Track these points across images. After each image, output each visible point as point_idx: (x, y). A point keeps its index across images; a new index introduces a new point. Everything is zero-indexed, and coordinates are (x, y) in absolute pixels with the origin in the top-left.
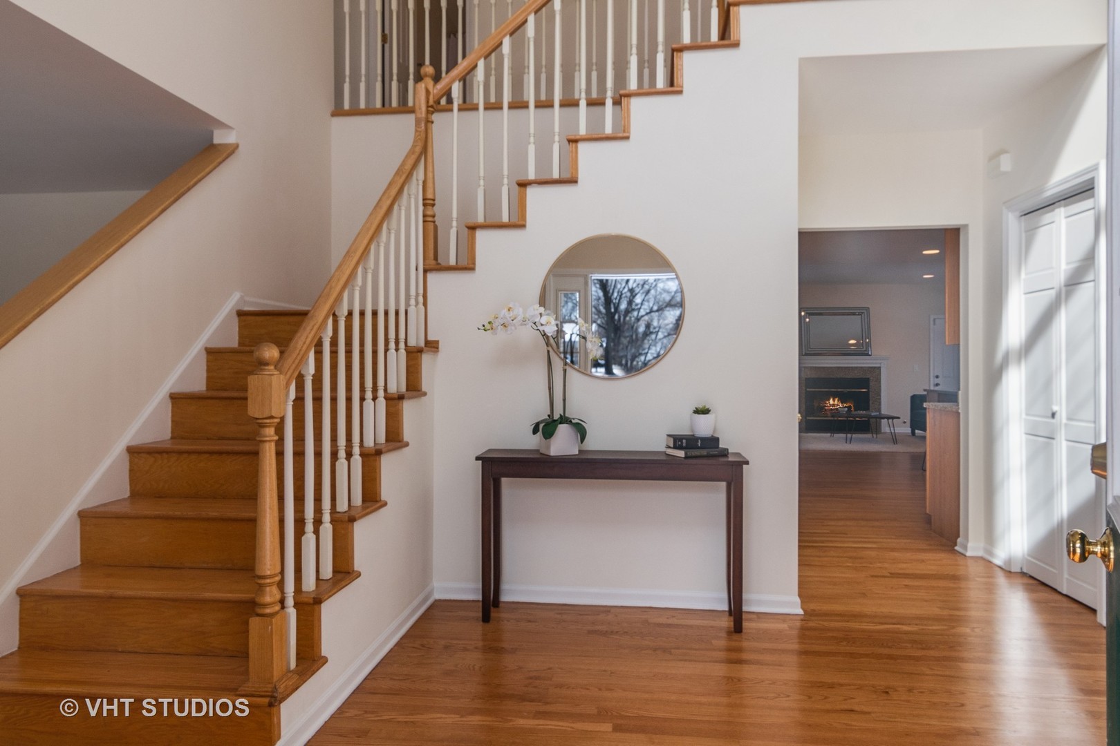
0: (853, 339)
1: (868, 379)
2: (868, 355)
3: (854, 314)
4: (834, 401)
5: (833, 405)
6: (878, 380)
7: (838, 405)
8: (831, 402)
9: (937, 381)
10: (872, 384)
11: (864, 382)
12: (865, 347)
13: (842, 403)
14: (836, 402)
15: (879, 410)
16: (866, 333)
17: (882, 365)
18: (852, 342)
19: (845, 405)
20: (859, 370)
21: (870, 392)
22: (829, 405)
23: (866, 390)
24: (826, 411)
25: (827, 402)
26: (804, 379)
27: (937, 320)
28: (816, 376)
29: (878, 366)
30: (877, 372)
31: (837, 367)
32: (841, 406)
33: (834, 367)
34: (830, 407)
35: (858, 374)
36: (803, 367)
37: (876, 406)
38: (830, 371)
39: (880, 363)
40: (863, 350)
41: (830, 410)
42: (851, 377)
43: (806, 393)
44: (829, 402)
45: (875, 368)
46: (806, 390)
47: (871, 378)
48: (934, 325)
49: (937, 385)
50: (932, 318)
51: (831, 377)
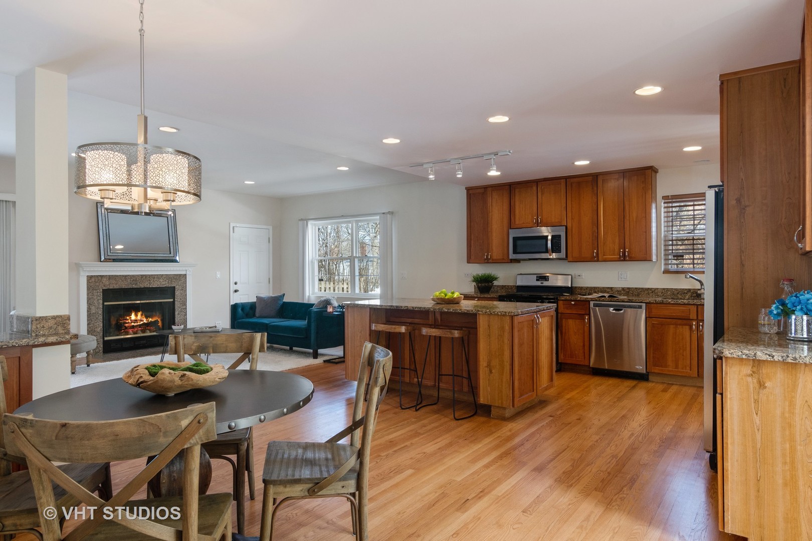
1: (175, 287)
2: (176, 261)
4: (136, 315)
5: (136, 321)
6: (184, 289)
7: (141, 320)
8: (133, 317)
9: (236, 287)
10: (177, 293)
11: (170, 292)
12: (172, 253)
13: (147, 317)
14: (139, 317)
15: (185, 322)
16: (174, 237)
17: (188, 273)
19: (150, 320)
20: (165, 278)
21: (176, 303)
22: (130, 321)
23: (172, 300)
24: (126, 328)
25: (128, 318)
26: (101, 290)
27: (235, 228)
28: (116, 287)
29: (184, 273)
30: (183, 279)
31: (141, 275)
32: (145, 321)
33: (138, 275)
34: (131, 323)
35: (164, 283)
36: (100, 276)
37: (182, 317)
38: (133, 280)
39: (186, 270)
40: (170, 255)
41: (133, 327)
42: (156, 286)
43: (103, 309)
44: (130, 318)
45: (180, 275)
46: (103, 304)
47: (177, 287)
48: (233, 232)
49: (236, 291)
50: (232, 225)
51: (134, 286)
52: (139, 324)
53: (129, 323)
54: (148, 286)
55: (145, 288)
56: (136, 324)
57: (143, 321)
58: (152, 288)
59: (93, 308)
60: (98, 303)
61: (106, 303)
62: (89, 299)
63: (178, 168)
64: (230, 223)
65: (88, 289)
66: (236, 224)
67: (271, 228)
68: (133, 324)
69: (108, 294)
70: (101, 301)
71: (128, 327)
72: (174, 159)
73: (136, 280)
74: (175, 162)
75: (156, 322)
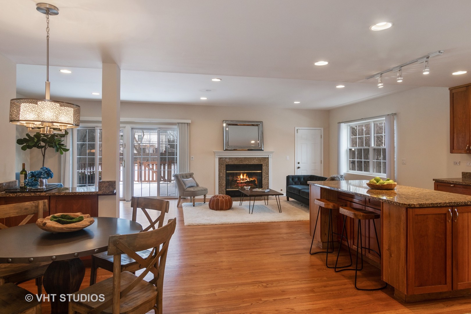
0: (253, 140)
1: (262, 164)
2: (262, 150)
3: (253, 125)
4: (243, 176)
5: (243, 179)
6: (268, 166)
7: (246, 179)
8: (241, 177)
9: (299, 165)
10: (264, 168)
11: (259, 167)
12: (260, 146)
13: (249, 178)
14: (245, 177)
15: (268, 184)
16: (261, 137)
17: (270, 156)
18: (253, 142)
19: (251, 179)
20: (257, 159)
21: (263, 173)
22: (240, 179)
23: (261, 171)
24: (238, 183)
25: (239, 177)
26: (225, 165)
27: (298, 130)
28: (232, 163)
29: (267, 156)
30: (267, 160)
31: (245, 158)
32: (248, 180)
33: (243, 158)
34: (241, 180)
35: (256, 162)
36: (225, 158)
37: (266, 181)
38: (241, 160)
39: (269, 155)
40: (259, 147)
41: (242, 183)
42: (252, 163)
43: (226, 174)
44: (240, 177)
45: (265, 158)
46: (226, 172)
47: (263, 164)
48: (297, 133)
49: (299, 168)
50: (296, 128)
51: (241, 163)
52: (245, 181)
53: (239, 180)
54: (248, 164)
55: (246, 164)
56: (243, 181)
57: (247, 180)
58: (250, 164)
59: (221, 174)
60: (224, 172)
61: (227, 172)
62: (219, 169)
63: (57, 111)
64: (295, 127)
65: (219, 164)
66: (299, 128)
67: (323, 129)
68: (241, 181)
69: (229, 167)
70: (225, 171)
71: (239, 183)
72: (54, 105)
73: (242, 160)
74: (55, 107)
75: (254, 181)
